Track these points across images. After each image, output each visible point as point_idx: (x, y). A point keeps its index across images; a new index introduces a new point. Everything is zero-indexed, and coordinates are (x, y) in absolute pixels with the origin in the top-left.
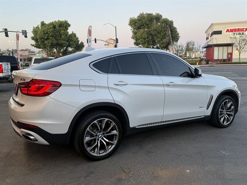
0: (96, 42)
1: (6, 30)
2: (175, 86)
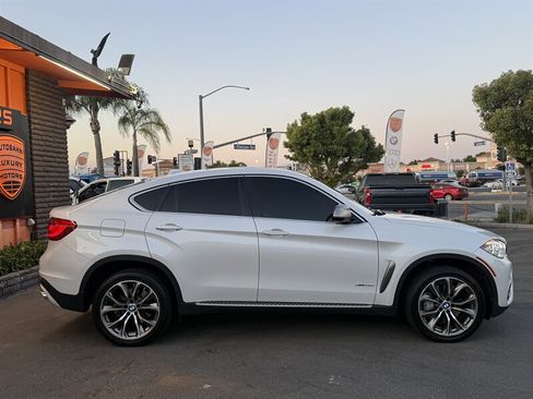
0: (454, 140)
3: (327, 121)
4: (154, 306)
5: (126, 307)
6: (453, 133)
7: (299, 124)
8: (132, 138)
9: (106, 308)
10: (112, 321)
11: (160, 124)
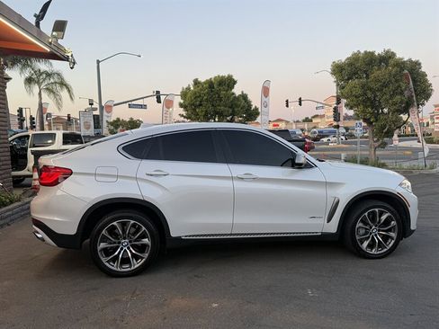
0: (300, 104)
1: (158, 92)
2: (255, 179)
3: (215, 86)
4: (146, 241)
5: (119, 243)
6: (300, 99)
7: (192, 88)
8: (37, 96)
9: (102, 245)
10: (107, 255)
11: (63, 84)
